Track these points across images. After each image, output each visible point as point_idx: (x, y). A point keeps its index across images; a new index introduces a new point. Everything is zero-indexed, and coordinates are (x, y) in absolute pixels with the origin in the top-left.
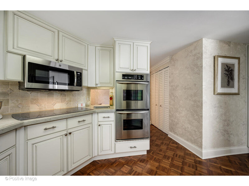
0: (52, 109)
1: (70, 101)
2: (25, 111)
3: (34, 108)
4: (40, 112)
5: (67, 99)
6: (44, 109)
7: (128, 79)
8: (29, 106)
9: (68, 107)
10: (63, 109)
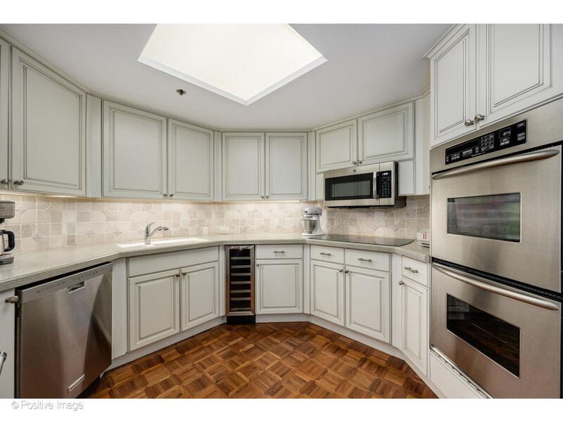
0: (373, 235)
1: (403, 226)
2: (345, 233)
3: (353, 231)
4: (359, 237)
5: (397, 221)
6: (362, 234)
7: (462, 158)
8: (348, 228)
9: (398, 237)
10: (389, 239)
